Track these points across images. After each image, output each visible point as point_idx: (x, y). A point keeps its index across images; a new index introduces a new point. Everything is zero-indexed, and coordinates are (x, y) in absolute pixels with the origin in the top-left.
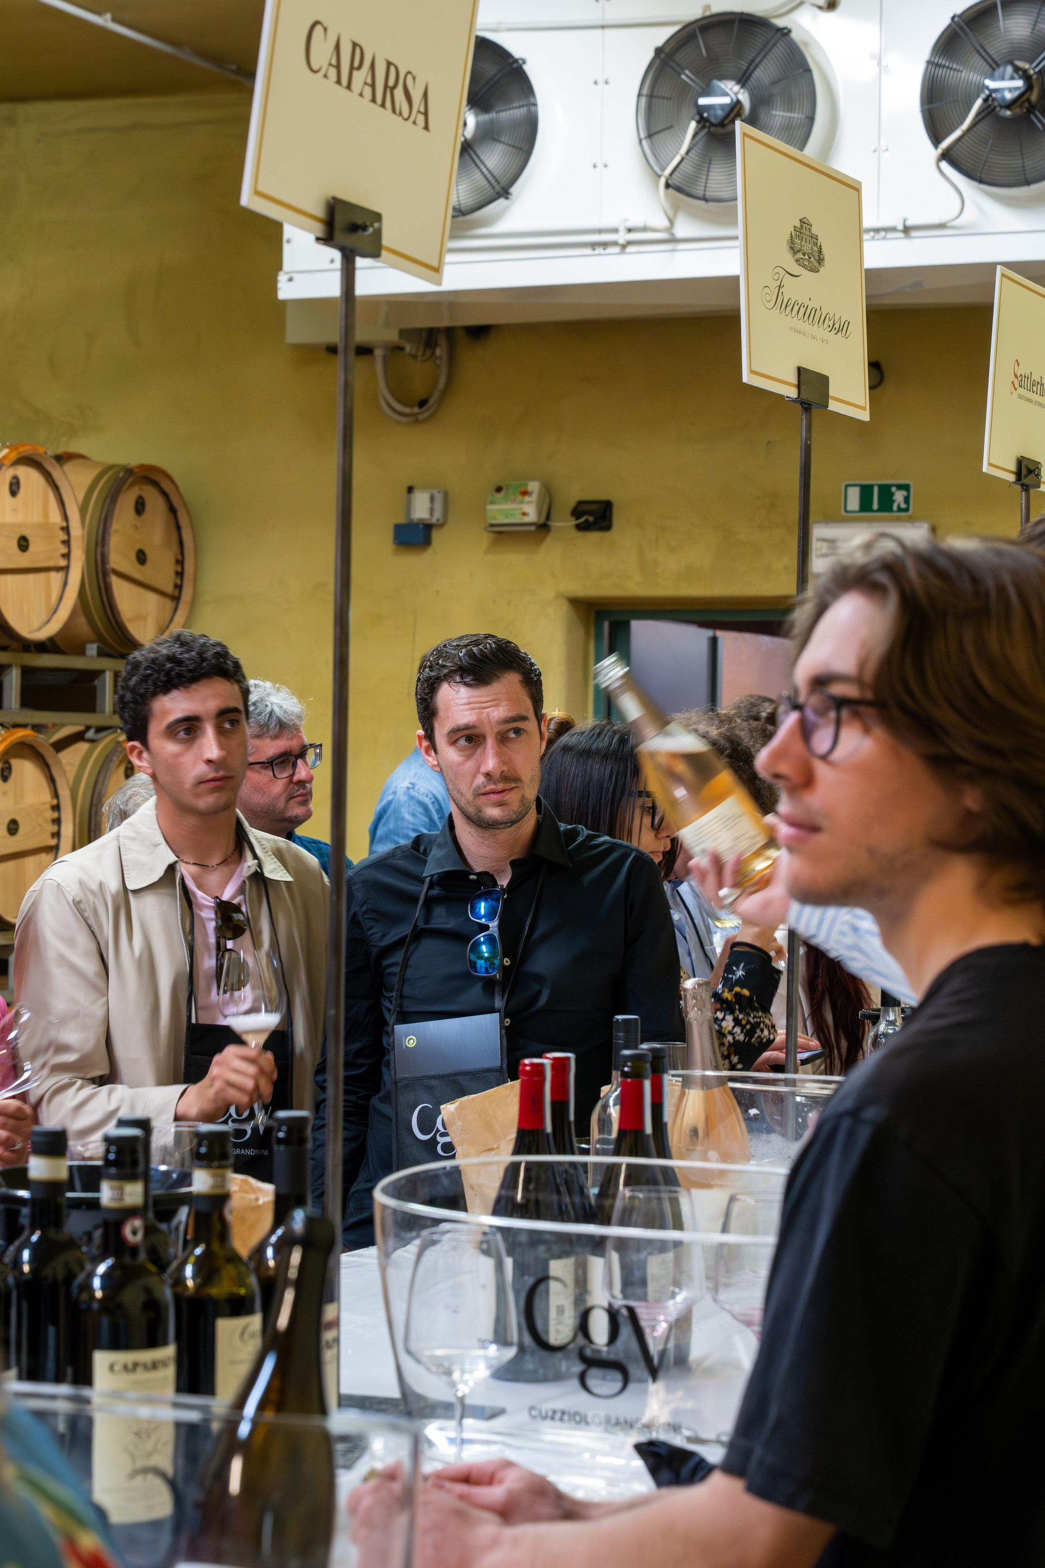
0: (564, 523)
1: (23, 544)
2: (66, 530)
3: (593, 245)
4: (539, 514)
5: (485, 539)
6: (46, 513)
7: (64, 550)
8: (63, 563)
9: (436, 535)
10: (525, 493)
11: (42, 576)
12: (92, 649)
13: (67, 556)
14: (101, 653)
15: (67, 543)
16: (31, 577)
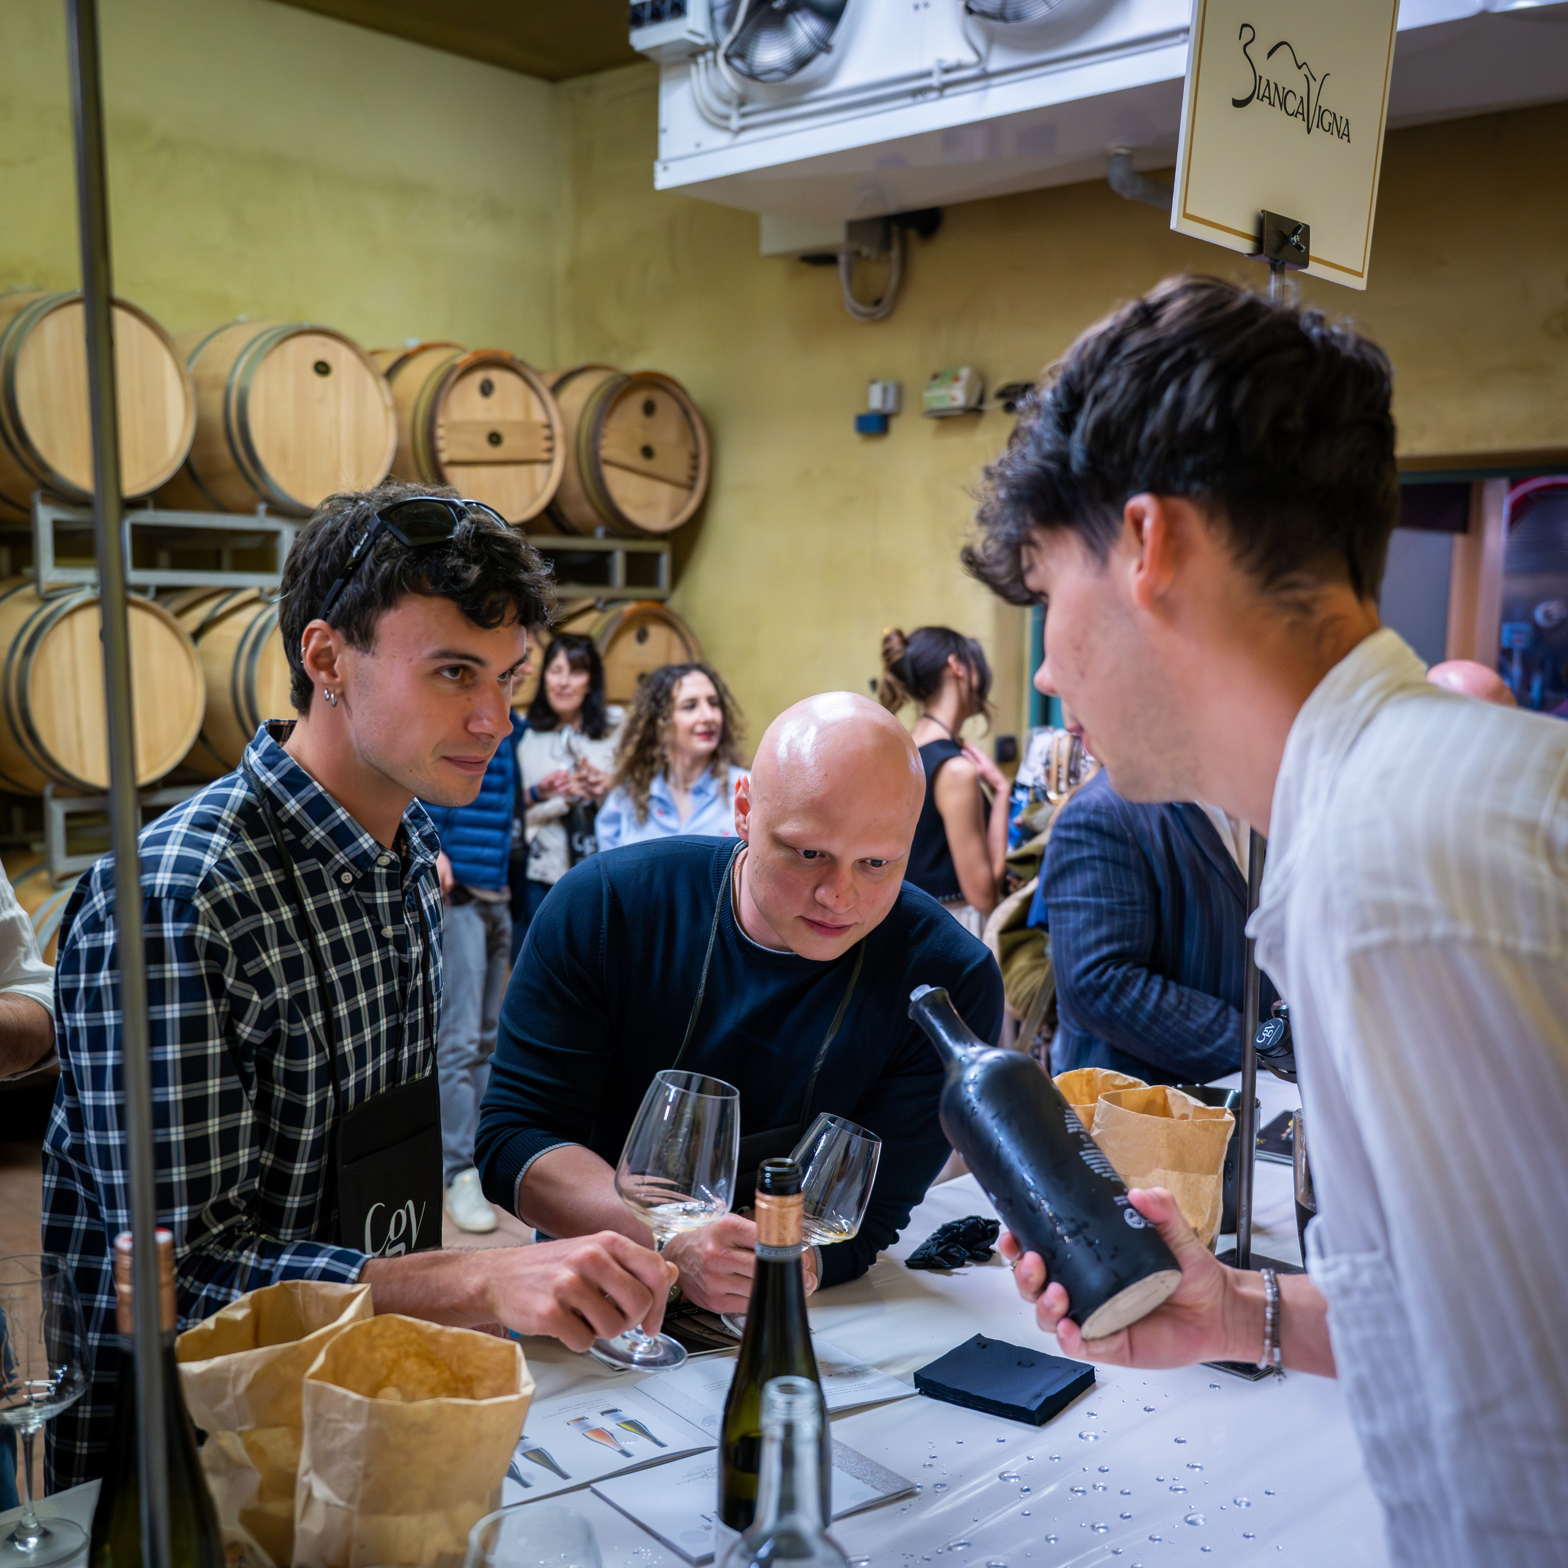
0: (994, 406)
1: (495, 439)
2: (549, 426)
3: (915, 93)
4: (968, 397)
5: (931, 424)
6: (527, 410)
7: (547, 444)
8: (545, 456)
9: (895, 425)
10: (956, 379)
11: (524, 469)
12: (600, 532)
13: (550, 450)
14: (608, 535)
15: (550, 438)
16: (511, 471)
